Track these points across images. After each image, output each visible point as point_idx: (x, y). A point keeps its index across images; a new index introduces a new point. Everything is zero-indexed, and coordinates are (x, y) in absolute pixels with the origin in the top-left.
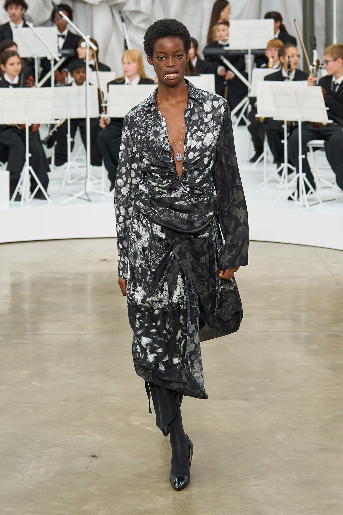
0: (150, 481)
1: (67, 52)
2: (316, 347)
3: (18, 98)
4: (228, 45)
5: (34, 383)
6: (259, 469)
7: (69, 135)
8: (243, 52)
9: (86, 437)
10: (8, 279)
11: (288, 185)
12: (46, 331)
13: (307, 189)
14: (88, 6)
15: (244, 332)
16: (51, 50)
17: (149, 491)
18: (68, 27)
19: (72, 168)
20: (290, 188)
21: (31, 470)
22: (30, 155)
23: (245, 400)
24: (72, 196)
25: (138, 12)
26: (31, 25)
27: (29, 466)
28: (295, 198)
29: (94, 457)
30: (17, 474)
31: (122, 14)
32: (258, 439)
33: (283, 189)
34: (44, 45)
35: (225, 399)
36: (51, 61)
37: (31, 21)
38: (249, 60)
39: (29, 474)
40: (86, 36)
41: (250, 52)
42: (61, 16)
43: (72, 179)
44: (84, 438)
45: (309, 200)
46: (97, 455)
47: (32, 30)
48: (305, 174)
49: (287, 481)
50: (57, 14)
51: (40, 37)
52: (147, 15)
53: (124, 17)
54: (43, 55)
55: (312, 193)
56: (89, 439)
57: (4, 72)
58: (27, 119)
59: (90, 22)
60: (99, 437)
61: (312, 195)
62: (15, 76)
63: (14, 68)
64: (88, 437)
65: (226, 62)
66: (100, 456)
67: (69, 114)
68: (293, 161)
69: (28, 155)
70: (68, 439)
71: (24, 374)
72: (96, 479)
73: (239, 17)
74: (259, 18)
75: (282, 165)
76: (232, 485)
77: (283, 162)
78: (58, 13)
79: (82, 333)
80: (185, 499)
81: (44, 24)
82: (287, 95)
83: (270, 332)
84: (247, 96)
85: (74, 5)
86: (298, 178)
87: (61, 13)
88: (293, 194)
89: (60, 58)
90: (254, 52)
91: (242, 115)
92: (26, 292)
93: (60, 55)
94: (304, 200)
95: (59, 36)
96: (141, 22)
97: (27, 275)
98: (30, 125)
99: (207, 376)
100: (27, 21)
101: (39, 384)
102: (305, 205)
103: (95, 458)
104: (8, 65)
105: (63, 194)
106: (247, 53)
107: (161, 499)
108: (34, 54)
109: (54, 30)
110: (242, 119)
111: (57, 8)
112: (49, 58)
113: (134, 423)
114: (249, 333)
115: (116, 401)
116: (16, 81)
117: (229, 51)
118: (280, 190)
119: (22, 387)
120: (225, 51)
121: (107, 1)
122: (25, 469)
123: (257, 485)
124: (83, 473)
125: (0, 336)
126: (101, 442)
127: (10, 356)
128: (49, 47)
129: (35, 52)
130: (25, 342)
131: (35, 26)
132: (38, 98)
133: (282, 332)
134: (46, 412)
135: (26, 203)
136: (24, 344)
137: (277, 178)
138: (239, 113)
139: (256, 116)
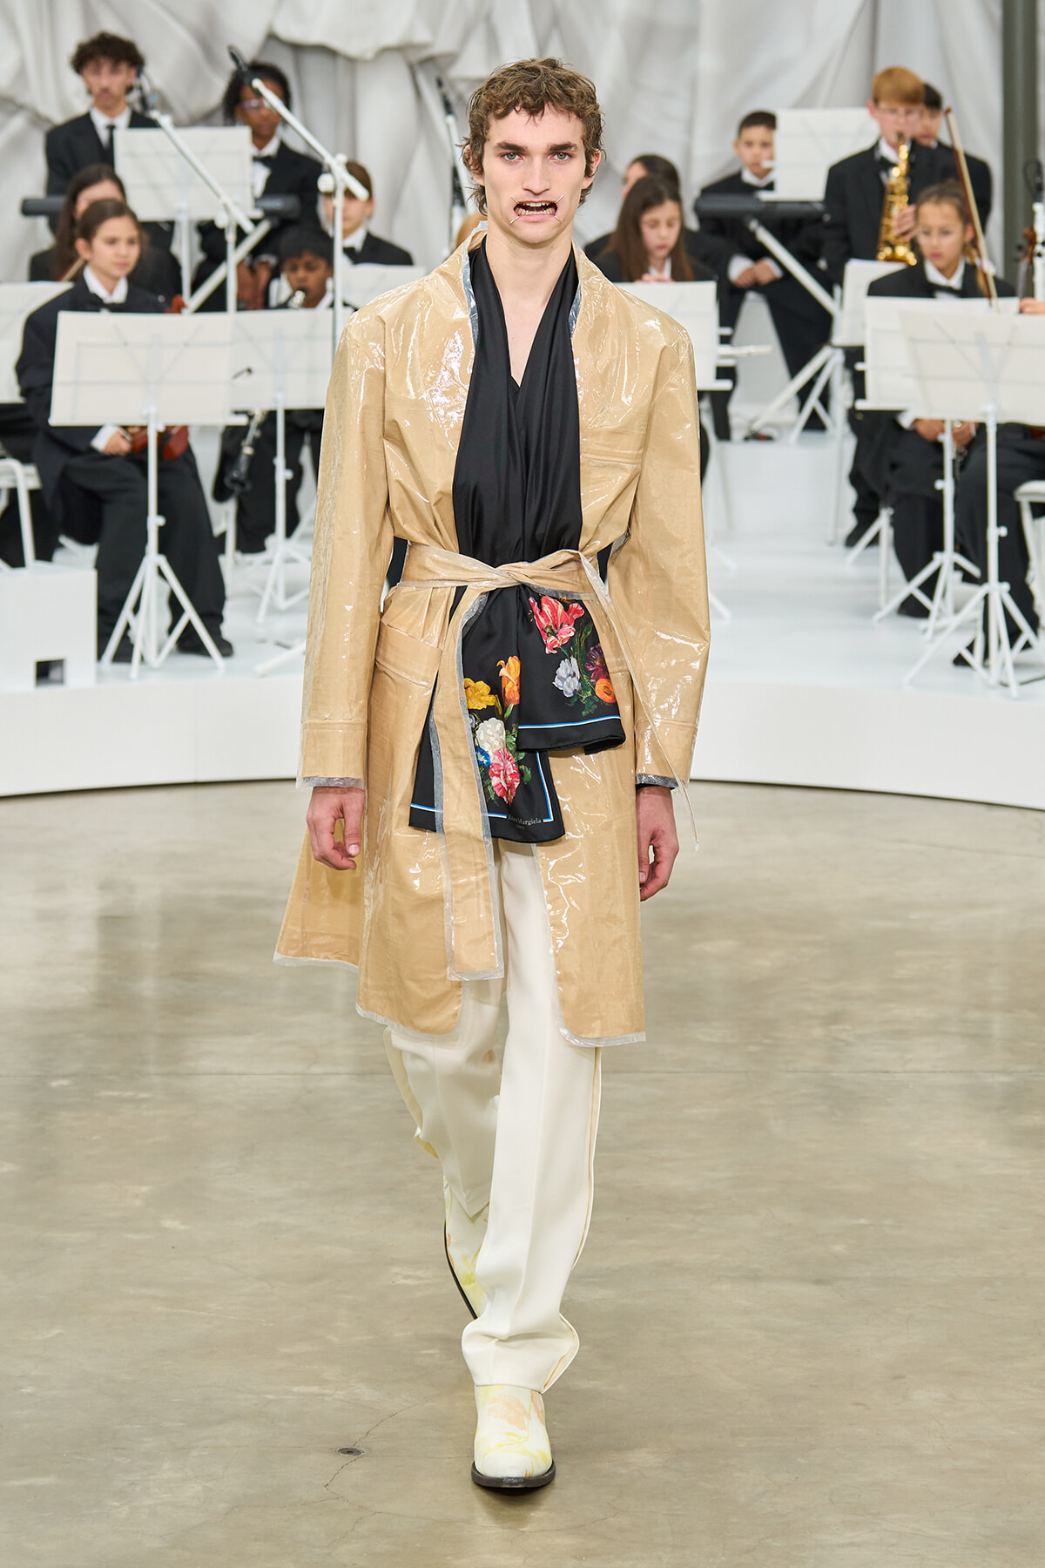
1: (276, 204)
2: (1034, 1119)
3: (126, 344)
4: (770, 187)
5: (169, 1223)
6: (859, 1496)
7: (280, 461)
9: (326, 1391)
10: (86, 902)
11: (953, 621)
12: (205, 1064)
13: (1014, 633)
14: (341, 63)
16: (226, 199)
18: (281, 128)
19: (290, 560)
20: (960, 628)
21: (157, 1490)
22: (161, 521)
23: (818, 1282)
24: (287, 647)
26: (165, 120)
27: (152, 1477)
28: (975, 659)
29: (350, 1452)
30: (115, 1504)
31: (446, 88)
32: (857, 1404)
33: (938, 631)
34: (207, 183)
35: (755, 1277)
36: (226, 231)
37: (166, 107)
39: (148, 1502)
40: (334, 155)
42: (258, 94)
43: (289, 594)
44: (322, 1394)
45: (1017, 666)
46: (359, 1447)
47: (169, 135)
48: (1006, 586)
49: (945, 1533)
50: (245, 88)
51: (195, 160)
53: (452, 98)
54: (205, 214)
55: (1027, 646)
56: (336, 1397)
57: (86, 264)
58: (153, 409)
59: (348, 114)
60: (366, 1393)
61: (1028, 653)
62: (116, 279)
63: (117, 255)
64: (330, 1392)
66: (368, 1449)
67: (280, 396)
68: (971, 545)
69: (155, 521)
70: (271, 1397)
71: (137, 1196)
72: (357, 1522)
73: (805, 101)
75: (938, 557)
76: (775, 1544)
77: (941, 548)
78: (250, 84)
81: (205, 119)
82: (953, 342)
83: (895, 1072)
86: (986, 598)
87: (257, 83)
88: (971, 648)
89: (256, 222)
91: (813, 401)
92: (148, 944)
93: (258, 214)
94: (1003, 665)
95: (253, 158)
97: (149, 891)
98: (162, 429)
99: (702, 1207)
100: (153, 108)
101: (183, 1227)
102: (1005, 681)
103: (355, 1457)
104: (98, 242)
105: (263, 641)
108: (180, 211)
109: (240, 136)
110: (814, 414)
111: (245, 70)
112: (220, 223)
115: (420, 1282)
116: (120, 294)
117: (774, 203)
118: (929, 635)
119: (130, 1236)
120: (763, 206)
121: (401, 49)
122: (138, 1489)
123: (852, 1544)
124: (315, 1502)
125: (64, 1076)
126: (371, 1408)
127: (94, 1138)
128: (220, 189)
129: (183, 205)
130: (143, 1095)
131: (178, 124)
132: (186, 344)
133: (935, 1072)
134: (204, 1313)
135: (147, 667)
136: (137, 1102)
137: (922, 598)
138: (803, 394)
139: (860, 404)
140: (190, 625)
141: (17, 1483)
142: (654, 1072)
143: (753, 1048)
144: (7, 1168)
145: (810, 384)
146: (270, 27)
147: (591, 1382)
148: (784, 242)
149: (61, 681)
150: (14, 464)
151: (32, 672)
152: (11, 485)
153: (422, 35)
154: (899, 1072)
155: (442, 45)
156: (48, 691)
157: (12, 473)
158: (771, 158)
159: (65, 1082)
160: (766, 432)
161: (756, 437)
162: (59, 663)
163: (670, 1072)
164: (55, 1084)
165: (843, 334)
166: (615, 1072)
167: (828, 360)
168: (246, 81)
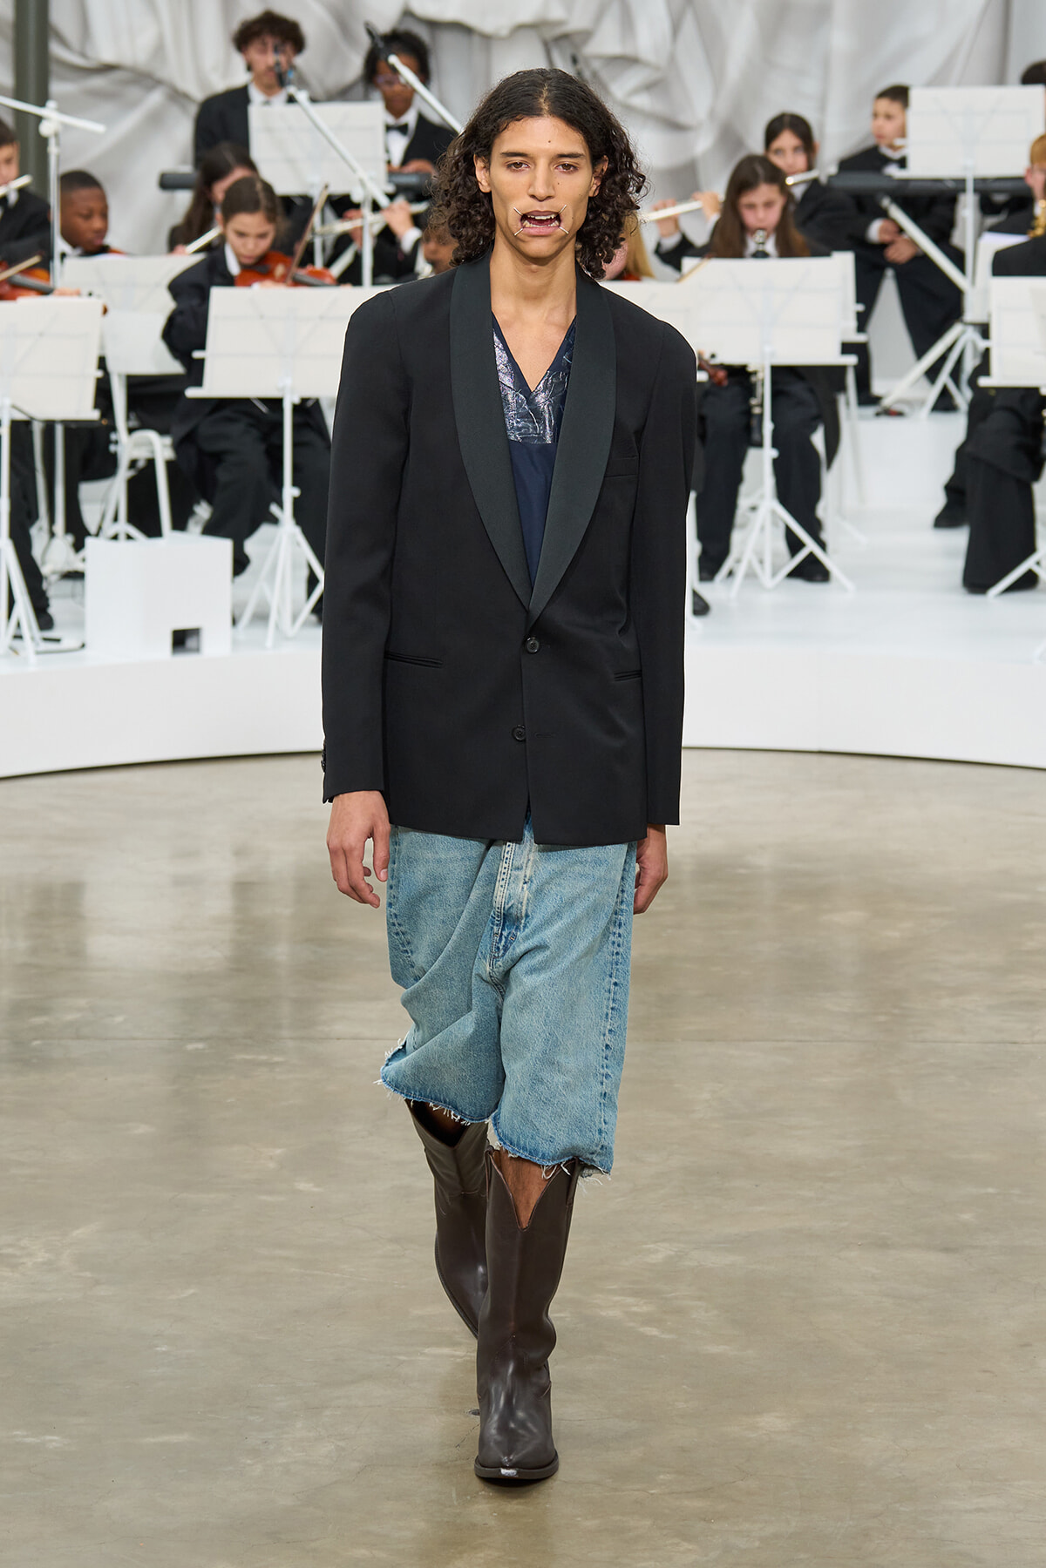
0: (653, 1492)
1: (412, 180)
3: (262, 317)
5: (304, 1186)
6: (987, 1462)
8: (951, 185)
10: (221, 867)
12: (339, 1028)
14: (476, 40)
16: (362, 173)
17: (648, 1522)
18: (417, 102)
21: (290, 1449)
22: (296, 492)
23: (947, 1250)
25: (628, 61)
27: (285, 1436)
30: (249, 1461)
31: (580, 66)
32: (985, 1371)
34: (343, 158)
35: (883, 1244)
36: (362, 205)
37: (302, 83)
38: (967, 209)
39: (281, 1460)
41: (970, 186)
42: (394, 70)
44: (453, 1357)
47: (306, 112)
50: (382, 65)
51: (331, 135)
52: (657, 68)
54: (338, 189)
56: (467, 1359)
57: (225, 239)
58: (288, 382)
64: (463, 1354)
70: (402, 1358)
71: (271, 1158)
73: (938, 80)
74: (1001, 80)
76: (902, 1509)
78: (386, 60)
80: (759, 1548)
81: (343, 94)
83: (1023, 1043)
84: (962, 321)
85: (433, 38)
89: (391, 197)
91: (944, 378)
92: (281, 909)
93: (391, 189)
95: (389, 128)
96: (636, 91)
97: (282, 858)
98: (297, 401)
99: (831, 1174)
101: (316, 1190)
106: (963, 190)
107: (686, 1545)
108: (312, 186)
109: (374, 112)
111: (381, 45)
112: (357, 197)
113: (603, 1313)
114: (961, 1044)
117: (906, 181)
119: (264, 1198)
121: (536, 27)
122: (271, 1447)
123: (979, 1510)
124: (447, 1462)
125: (200, 1040)
128: (355, 164)
129: (319, 180)
130: (276, 1059)
131: (313, 100)
132: (321, 318)
134: (337, 1275)
135: (281, 636)
136: (272, 1065)
138: (933, 372)
139: (983, 382)
141: (152, 1440)
142: (783, 1041)
143: (882, 1018)
144: (142, 1129)
145: (943, 359)
146: (406, 4)
148: (916, 218)
149: (197, 650)
150: (151, 435)
151: (168, 640)
152: (148, 456)
153: (556, 13)
154: (1027, 1043)
155: (577, 22)
156: (184, 659)
157: (150, 444)
159: (200, 1046)
160: (897, 408)
161: (887, 412)
162: (195, 632)
163: (801, 1041)
164: (190, 1047)
165: (972, 312)
166: (744, 1040)
167: (960, 336)
168: (382, 57)
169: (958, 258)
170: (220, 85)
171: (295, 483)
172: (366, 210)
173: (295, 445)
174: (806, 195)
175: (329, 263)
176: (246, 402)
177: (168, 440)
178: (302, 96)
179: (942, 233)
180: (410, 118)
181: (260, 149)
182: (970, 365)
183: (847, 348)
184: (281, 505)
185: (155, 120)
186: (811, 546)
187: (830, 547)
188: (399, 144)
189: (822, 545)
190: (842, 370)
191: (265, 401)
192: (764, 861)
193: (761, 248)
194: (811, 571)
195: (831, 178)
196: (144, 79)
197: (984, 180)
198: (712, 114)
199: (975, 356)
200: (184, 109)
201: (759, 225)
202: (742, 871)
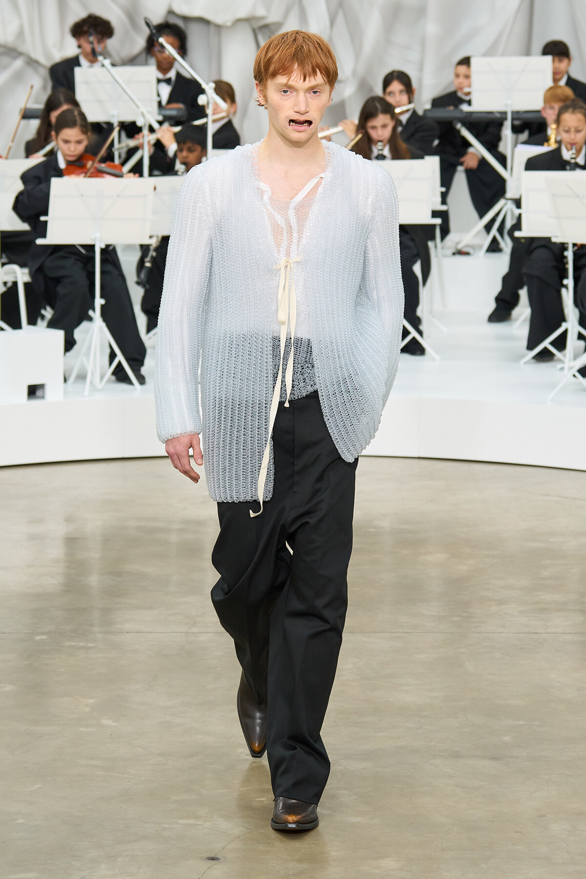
3: (82, 196)
5: (105, 722)
8: (498, 115)
9: (199, 823)
10: (58, 529)
12: (128, 626)
14: (212, 28)
15: (494, 633)
16: (142, 109)
18: (176, 65)
22: (103, 302)
23: (494, 759)
27: (94, 874)
29: (213, 859)
32: (519, 832)
34: (131, 99)
35: (456, 756)
36: (143, 128)
38: (507, 132)
40: (207, 84)
41: (509, 117)
42: (162, 46)
44: (196, 825)
46: (218, 856)
47: (109, 71)
50: (156, 44)
51: (124, 86)
54: (128, 118)
56: (205, 826)
57: (58, 149)
58: (98, 235)
59: (217, 58)
60: (223, 824)
64: (202, 823)
65: (466, 133)
66: (224, 857)
69: (99, 302)
70: (167, 826)
71: (87, 705)
73: (490, 52)
74: (528, 52)
78: (158, 41)
79: (194, 630)
81: (132, 61)
82: (578, 196)
83: (541, 633)
87: (162, 40)
89: (161, 123)
90: (516, 115)
91: (494, 231)
92: (94, 554)
93: (160, 118)
95: (159, 81)
97: (94, 523)
98: (103, 246)
99: (425, 713)
101: (114, 724)
103: (216, 862)
106: (506, 119)
108: (113, 116)
109: (151, 72)
110: (495, 239)
111: (154, 31)
112: (139, 123)
114: (503, 634)
117: (471, 113)
119: (82, 729)
120: (464, 115)
121: (248, 20)
125: (44, 634)
126: (226, 833)
127: (61, 670)
128: (139, 104)
129: (115, 112)
130: (90, 645)
131: (113, 65)
132: (118, 196)
133: (564, 633)
134: (126, 776)
135: (93, 389)
136: (87, 649)
137: (552, 349)
138: (488, 228)
139: (517, 234)
140: (120, 364)
142: (396, 632)
143: (456, 619)
144: (9, 688)
145: (493, 220)
146: (170, 6)
147: (358, 818)
148: (477, 136)
149: (43, 397)
150: (15, 267)
151: (25, 391)
152: (14, 280)
153: (260, 12)
154: (543, 633)
155: (273, 18)
156: (35, 403)
157: (15, 273)
158: (469, 86)
159: (44, 637)
160: (466, 250)
161: (460, 253)
162: (42, 386)
163: (407, 633)
164: (38, 638)
165: (511, 193)
166: (373, 632)
167: (504, 207)
168: (155, 39)
169: (502, 160)
170: (58, 56)
171: (102, 297)
172: (146, 131)
173: (102, 272)
174: (409, 120)
175: (123, 164)
176: (73, 246)
177: (26, 271)
178: (107, 62)
179: (492, 144)
180: (172, 74)
181: (81, 94)
182: (509, 224)
183: (435, 214)
184: (94, 310)
185: (18, 77)
186: (414, 333)
187: (425, 334)
188: (166, 91)
189: (420, 333)
190: (433, 227)
191: (83, 246)
192: (385, 524)
193: (380, 152)
194: (414, 348)
195: (426, 111)
196: (11, 52)
197: (518, 112)
198: (354, 73)
199: (512, 219)
200: (36, 70)
201: (380, 139)
202: (371, 530)
